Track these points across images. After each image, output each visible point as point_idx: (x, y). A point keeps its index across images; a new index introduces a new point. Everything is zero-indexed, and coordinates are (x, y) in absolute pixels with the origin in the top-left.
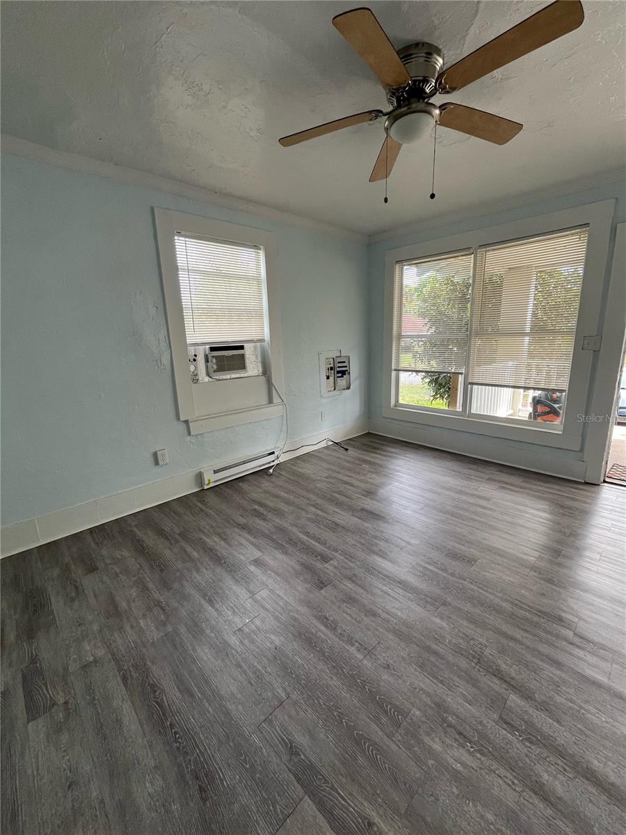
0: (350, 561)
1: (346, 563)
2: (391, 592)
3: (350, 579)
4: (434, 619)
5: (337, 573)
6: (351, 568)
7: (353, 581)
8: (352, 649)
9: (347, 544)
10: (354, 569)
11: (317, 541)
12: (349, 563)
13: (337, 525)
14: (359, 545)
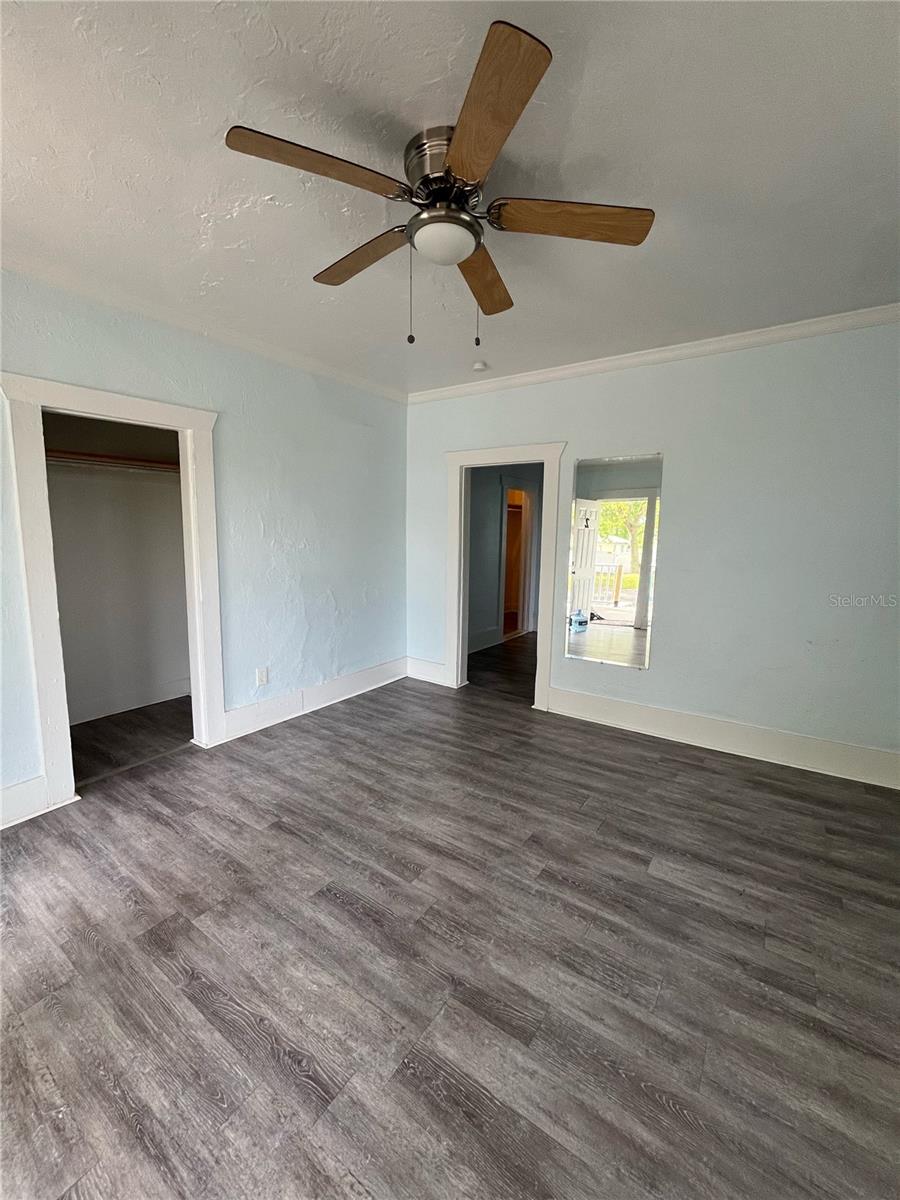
0: (510, 877)
1: (516, 873)
2: (451, 840)
3: (502, 850)
4: (409, 820)
5: (523, 857)
6: (507, 866)
7: (498, 847)
8: (483, 795)
9: (528, 911)
10: (502, 865)
11: (584, 911)
12: (511, 873)
13: (568, 965)
14: (505, 909)
